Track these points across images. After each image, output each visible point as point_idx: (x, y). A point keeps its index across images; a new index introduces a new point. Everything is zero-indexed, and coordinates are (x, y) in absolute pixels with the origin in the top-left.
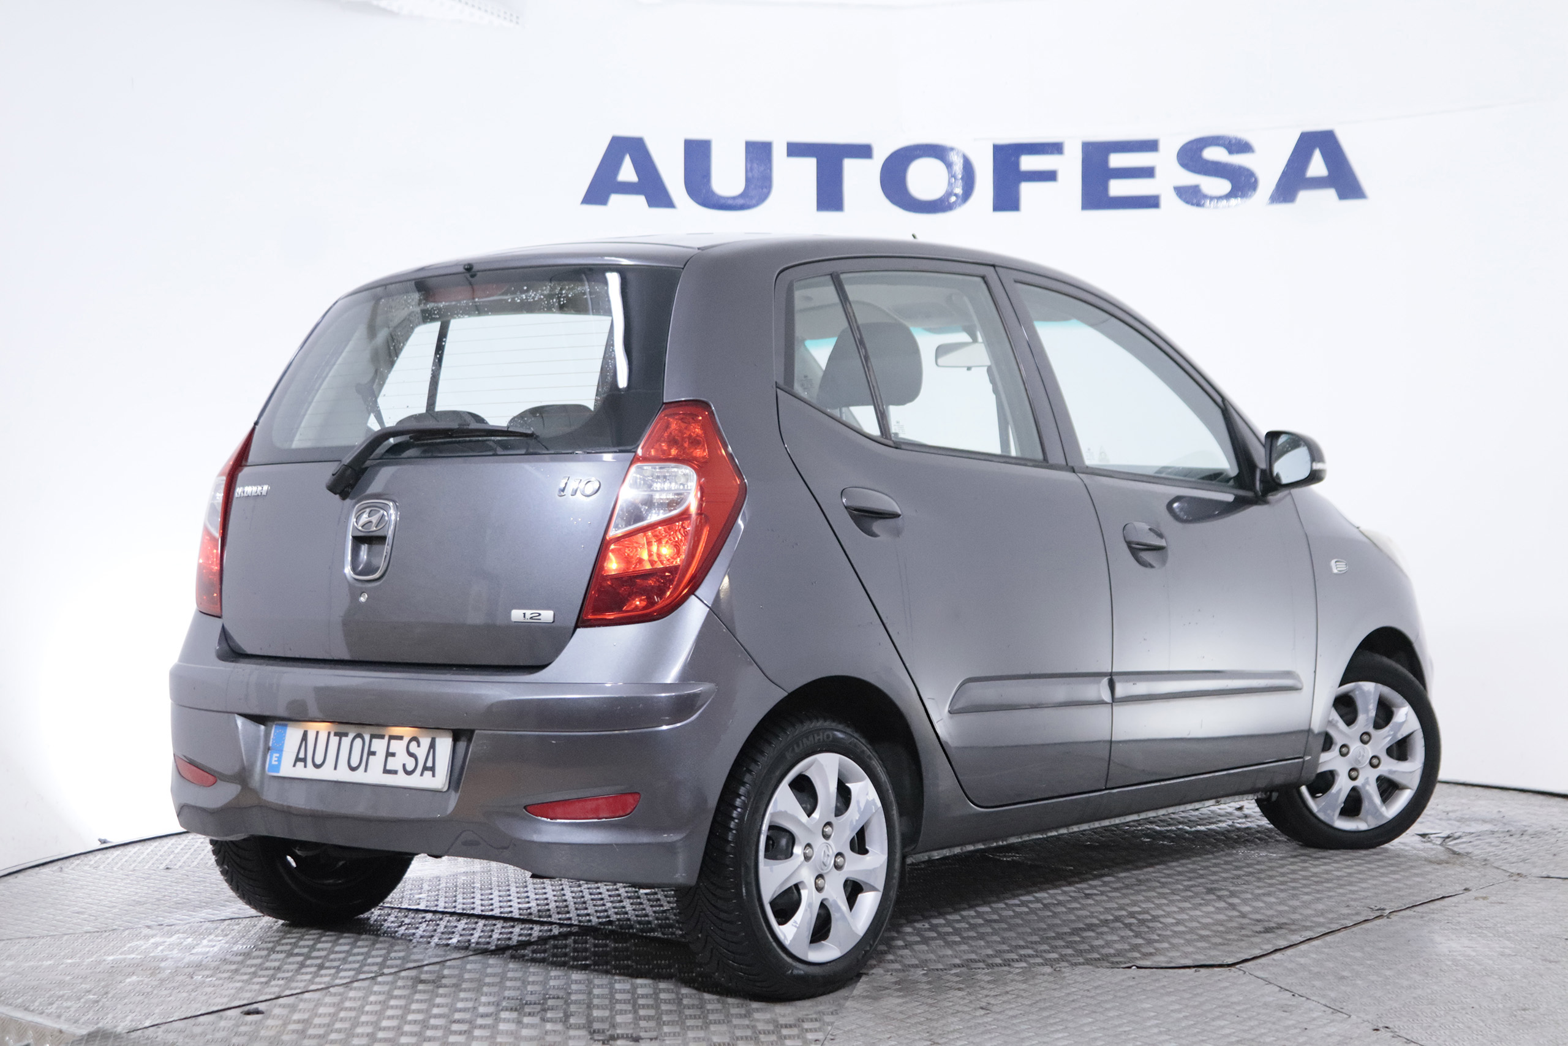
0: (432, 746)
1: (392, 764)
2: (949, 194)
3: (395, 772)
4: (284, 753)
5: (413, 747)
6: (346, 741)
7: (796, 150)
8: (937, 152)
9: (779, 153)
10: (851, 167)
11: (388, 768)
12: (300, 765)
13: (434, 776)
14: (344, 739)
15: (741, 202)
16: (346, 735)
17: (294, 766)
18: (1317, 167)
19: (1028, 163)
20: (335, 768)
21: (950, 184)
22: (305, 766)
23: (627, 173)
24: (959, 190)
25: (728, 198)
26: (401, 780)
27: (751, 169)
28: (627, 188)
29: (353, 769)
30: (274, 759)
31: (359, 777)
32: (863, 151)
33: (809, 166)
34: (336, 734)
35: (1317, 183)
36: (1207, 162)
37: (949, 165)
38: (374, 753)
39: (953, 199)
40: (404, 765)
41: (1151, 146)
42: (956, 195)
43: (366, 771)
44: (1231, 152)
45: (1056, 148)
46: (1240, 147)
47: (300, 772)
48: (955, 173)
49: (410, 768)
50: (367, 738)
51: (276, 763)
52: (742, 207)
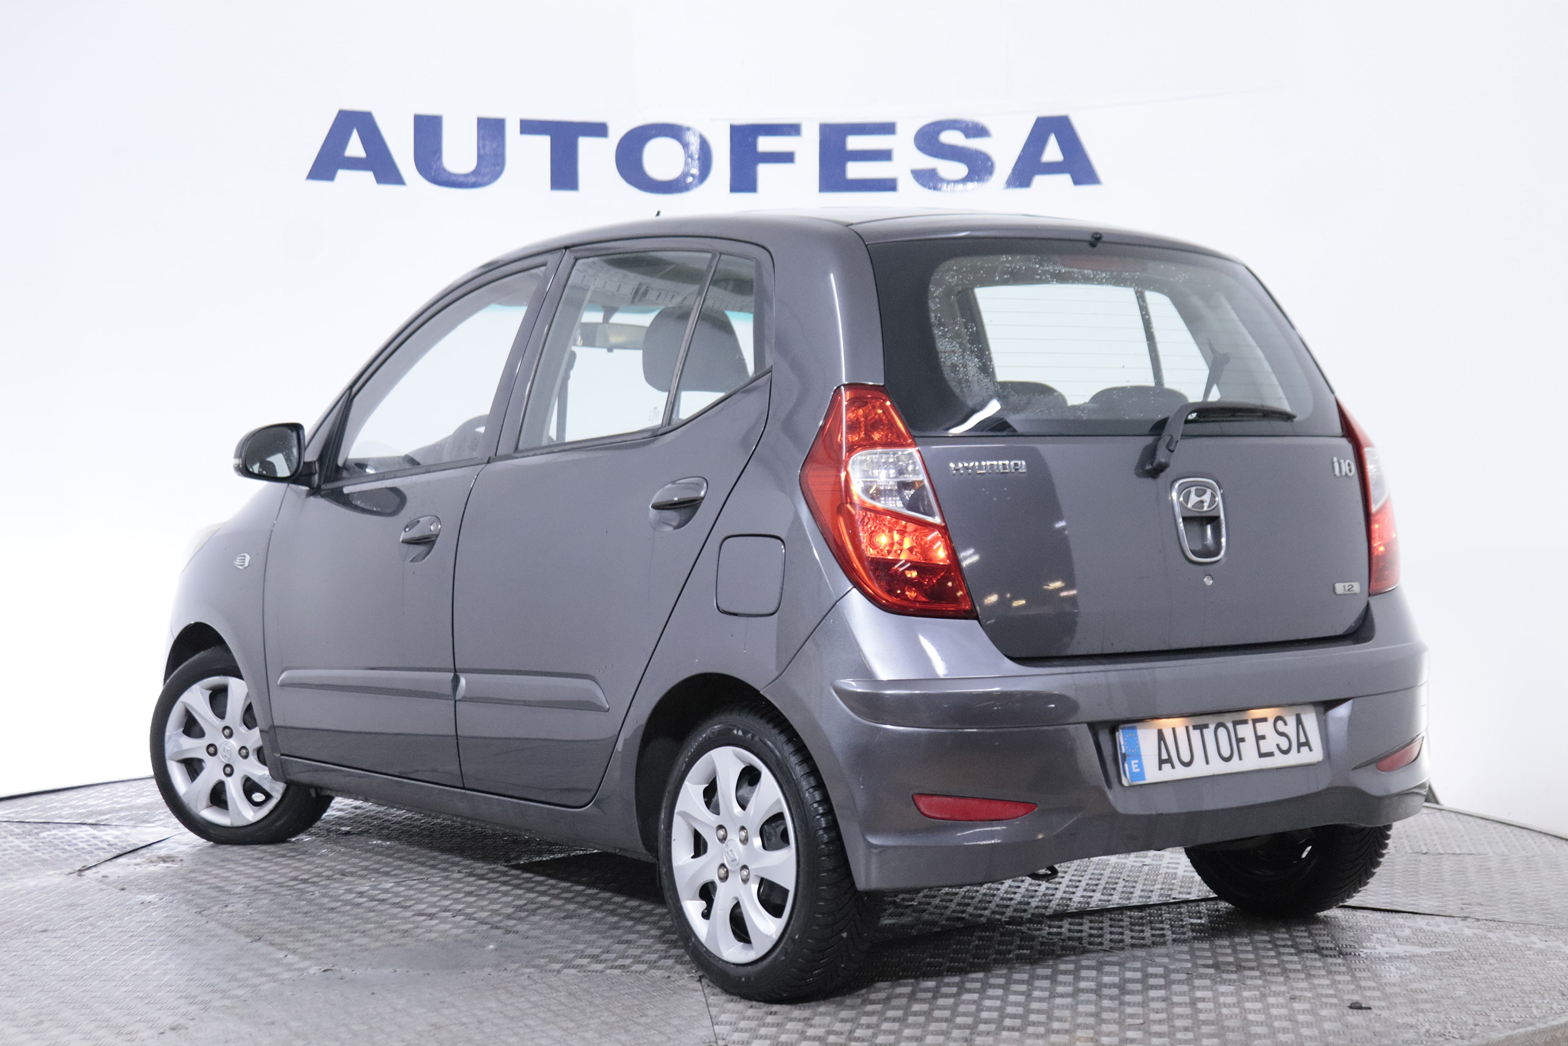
0: (1299, 722)
1: (1265, 747)
2: (685, 175)
3: (1271, 754)
4: (1143, 757)
5: (1280, 725)
6: (1209, 733)
7: (529, 127)
8: (673, 131)
9: (512, 130)
10: (586, 145)
11: (1263, 751)
12: (1166, 767)
13: (1311, 750)
14: (1205, 731)
15: (473, 179)
16: (1206, 726)
17: (1160, 769)
18: (1052, 152)
19: (765, 144)
20: (1207, 763)
21: (686, 164)
22: (1173, 767)
23: (355, 148)
24: (695, 171)
25: (459, 175)
26: (1279, 761)
27: (484, 147)
28: (354, 164)
29: (1227, 760)
30: (1134, 766)
31: (1235, 766)
32: (599, 130)
33: (543, 143)
34: (1195, 727)
35: (1053, 168)
36: (944, 146)
37: (686, 146)
38: (1243, 740)
39: (690, 179)
40: (1278, 746)
41: (888, 129)
42: (693, 176)
43: (1240, 759)
44: (967, 136)
45: (793, 129)
46: (977, 131)
47: (1168, 774)
48: (692, 153)
49: (1285, 747)
50: (1230, 726)
51: (1138, 770)
52: (474, 185)
